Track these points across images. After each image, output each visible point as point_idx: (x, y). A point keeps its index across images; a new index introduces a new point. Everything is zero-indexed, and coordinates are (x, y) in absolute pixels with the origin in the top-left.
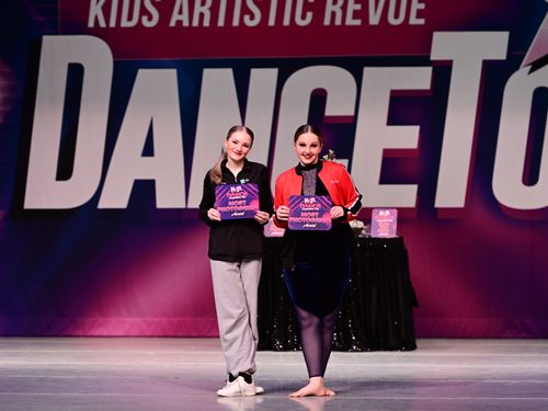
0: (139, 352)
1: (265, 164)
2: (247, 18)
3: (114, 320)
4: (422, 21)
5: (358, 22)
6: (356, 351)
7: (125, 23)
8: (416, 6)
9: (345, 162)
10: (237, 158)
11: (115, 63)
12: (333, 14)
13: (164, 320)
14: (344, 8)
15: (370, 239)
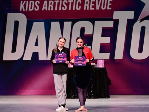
0: (34, 99)
1: (68, 48)
2: (63, 8)
3: (27, 91)
4: (110, 9)
5: (93, 9)
6: (93, 98)
7: (30, 10)
8: (109, 4)
9: (90, 47)
10: (61, 46)
11: (27, 20)
12: (87, 7)
13: (41, 90)
14: (89, 5)
15: (97, 68)
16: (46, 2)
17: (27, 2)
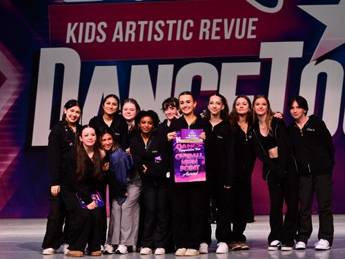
2: (155, 36)
4: (254, 37)
5: (218, 38)
7: (87, 40)
11: (81, 62)
12: (204, 33)
14: (210, 30)
16: (119, 24)
17: (82, 24)
